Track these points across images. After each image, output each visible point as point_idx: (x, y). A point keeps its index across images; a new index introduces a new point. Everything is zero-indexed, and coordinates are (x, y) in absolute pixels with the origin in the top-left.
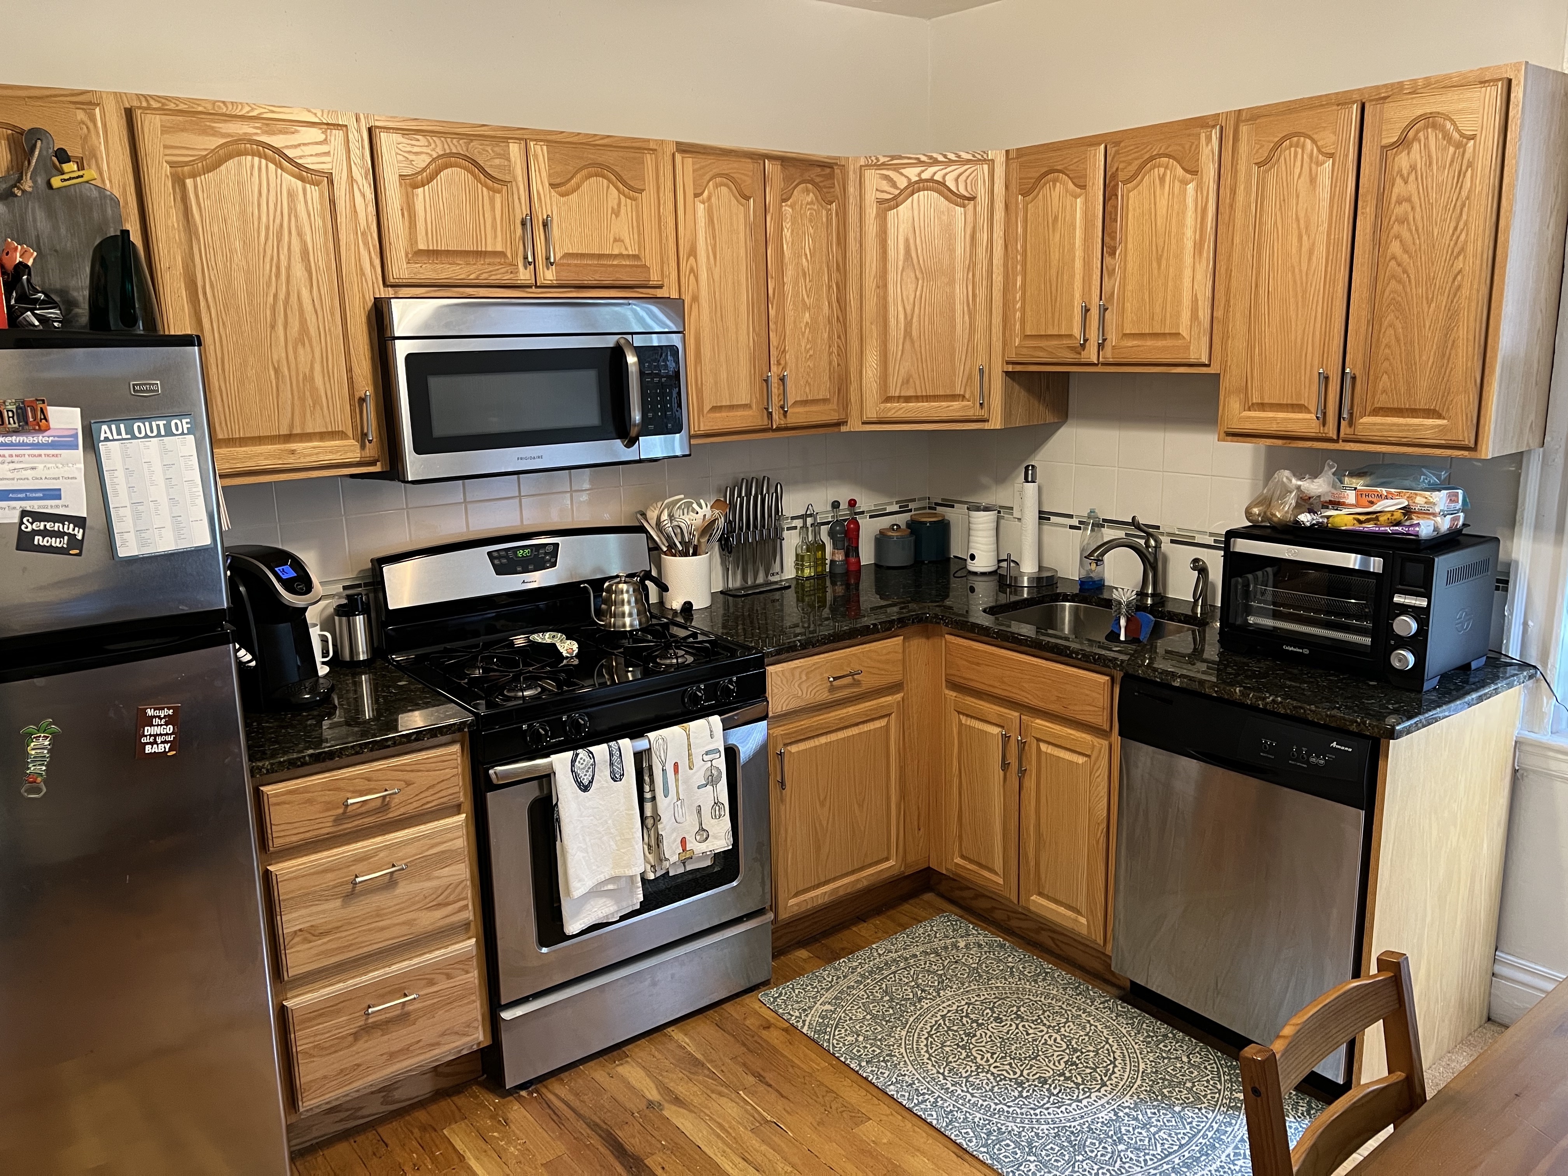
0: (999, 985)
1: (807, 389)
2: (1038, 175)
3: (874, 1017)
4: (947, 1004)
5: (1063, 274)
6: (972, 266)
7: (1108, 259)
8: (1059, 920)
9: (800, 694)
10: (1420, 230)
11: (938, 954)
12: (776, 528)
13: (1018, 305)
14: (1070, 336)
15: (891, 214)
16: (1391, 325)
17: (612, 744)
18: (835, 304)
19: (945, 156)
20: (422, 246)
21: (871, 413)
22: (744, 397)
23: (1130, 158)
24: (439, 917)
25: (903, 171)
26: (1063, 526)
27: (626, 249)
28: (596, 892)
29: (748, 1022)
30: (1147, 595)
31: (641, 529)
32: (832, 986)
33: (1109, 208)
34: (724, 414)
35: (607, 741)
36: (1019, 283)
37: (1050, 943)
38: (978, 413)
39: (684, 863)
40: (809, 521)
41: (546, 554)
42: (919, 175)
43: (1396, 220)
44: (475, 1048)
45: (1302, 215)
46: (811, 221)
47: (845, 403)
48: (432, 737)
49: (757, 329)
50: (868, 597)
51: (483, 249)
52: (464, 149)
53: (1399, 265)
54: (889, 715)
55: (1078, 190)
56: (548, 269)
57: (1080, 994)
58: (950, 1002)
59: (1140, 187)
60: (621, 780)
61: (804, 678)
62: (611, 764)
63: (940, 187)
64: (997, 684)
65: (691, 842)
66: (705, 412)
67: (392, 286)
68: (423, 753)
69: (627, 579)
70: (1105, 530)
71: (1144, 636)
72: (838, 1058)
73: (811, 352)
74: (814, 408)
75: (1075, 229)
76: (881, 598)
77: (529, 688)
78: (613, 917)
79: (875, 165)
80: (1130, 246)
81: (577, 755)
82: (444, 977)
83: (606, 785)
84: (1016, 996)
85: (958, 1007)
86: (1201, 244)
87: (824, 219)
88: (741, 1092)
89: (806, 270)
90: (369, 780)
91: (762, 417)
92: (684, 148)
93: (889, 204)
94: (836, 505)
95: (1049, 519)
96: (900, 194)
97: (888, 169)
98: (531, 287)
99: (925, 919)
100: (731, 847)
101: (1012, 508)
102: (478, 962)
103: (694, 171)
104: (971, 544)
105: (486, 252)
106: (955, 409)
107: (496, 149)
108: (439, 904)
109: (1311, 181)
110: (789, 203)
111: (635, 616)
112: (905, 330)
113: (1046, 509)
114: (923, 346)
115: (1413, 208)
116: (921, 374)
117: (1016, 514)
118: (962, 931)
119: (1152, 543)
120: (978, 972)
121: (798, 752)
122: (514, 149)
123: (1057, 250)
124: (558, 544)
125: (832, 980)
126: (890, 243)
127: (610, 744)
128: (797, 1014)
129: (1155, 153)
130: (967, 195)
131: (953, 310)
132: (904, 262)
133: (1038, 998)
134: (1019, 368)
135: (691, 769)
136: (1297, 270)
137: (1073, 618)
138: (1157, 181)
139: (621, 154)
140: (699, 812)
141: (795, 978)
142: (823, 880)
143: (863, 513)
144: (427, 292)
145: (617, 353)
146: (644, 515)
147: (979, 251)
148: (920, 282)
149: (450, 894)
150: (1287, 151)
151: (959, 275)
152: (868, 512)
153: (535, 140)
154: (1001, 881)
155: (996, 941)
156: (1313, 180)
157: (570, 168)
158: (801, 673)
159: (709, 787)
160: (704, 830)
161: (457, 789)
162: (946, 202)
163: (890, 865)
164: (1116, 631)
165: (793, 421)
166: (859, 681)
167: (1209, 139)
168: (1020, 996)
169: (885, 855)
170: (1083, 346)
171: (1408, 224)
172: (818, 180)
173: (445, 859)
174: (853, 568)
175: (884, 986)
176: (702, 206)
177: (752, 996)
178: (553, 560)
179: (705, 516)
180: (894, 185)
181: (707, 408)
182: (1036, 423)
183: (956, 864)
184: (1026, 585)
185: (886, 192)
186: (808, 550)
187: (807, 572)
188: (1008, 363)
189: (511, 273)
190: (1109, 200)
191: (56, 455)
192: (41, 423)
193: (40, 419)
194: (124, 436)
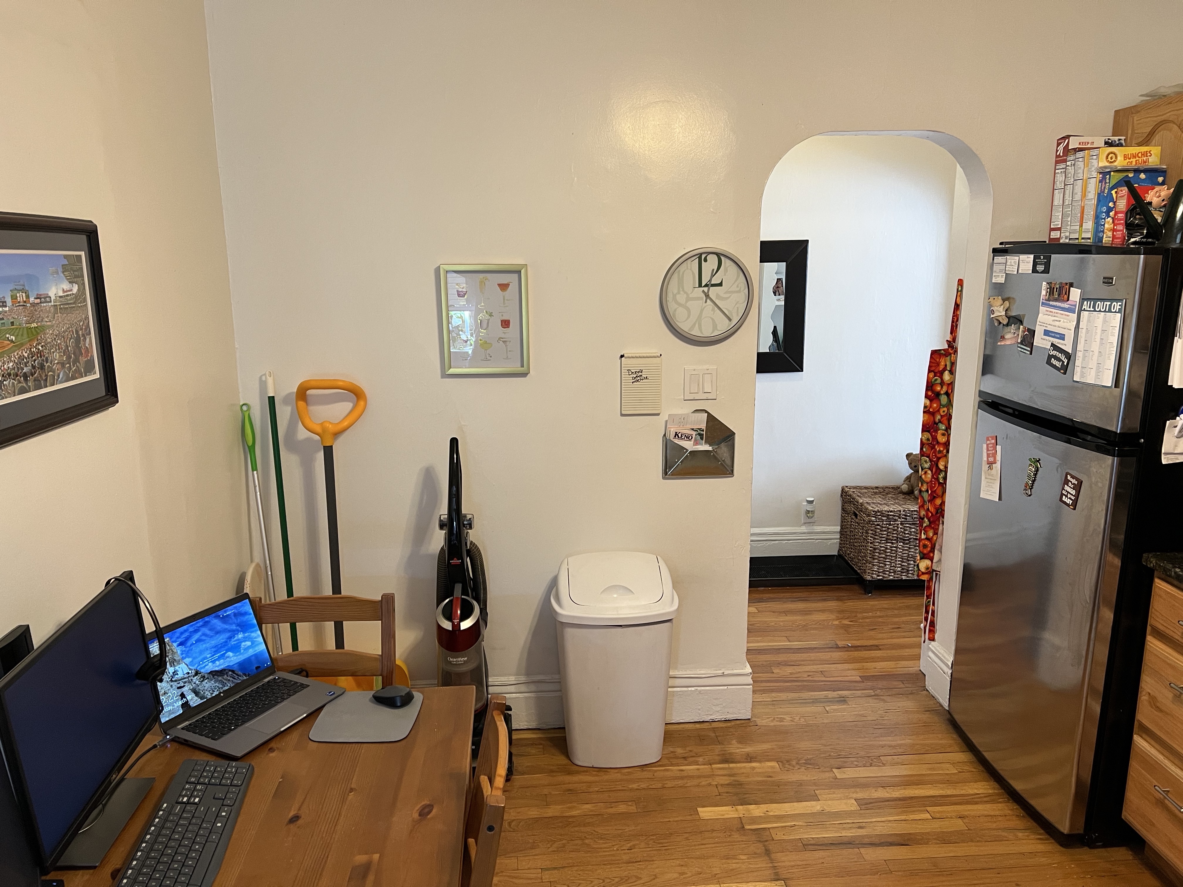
191: (1068, 316)
192: (1066, 297)
193: (1066, 294)
194: (1092, 309)
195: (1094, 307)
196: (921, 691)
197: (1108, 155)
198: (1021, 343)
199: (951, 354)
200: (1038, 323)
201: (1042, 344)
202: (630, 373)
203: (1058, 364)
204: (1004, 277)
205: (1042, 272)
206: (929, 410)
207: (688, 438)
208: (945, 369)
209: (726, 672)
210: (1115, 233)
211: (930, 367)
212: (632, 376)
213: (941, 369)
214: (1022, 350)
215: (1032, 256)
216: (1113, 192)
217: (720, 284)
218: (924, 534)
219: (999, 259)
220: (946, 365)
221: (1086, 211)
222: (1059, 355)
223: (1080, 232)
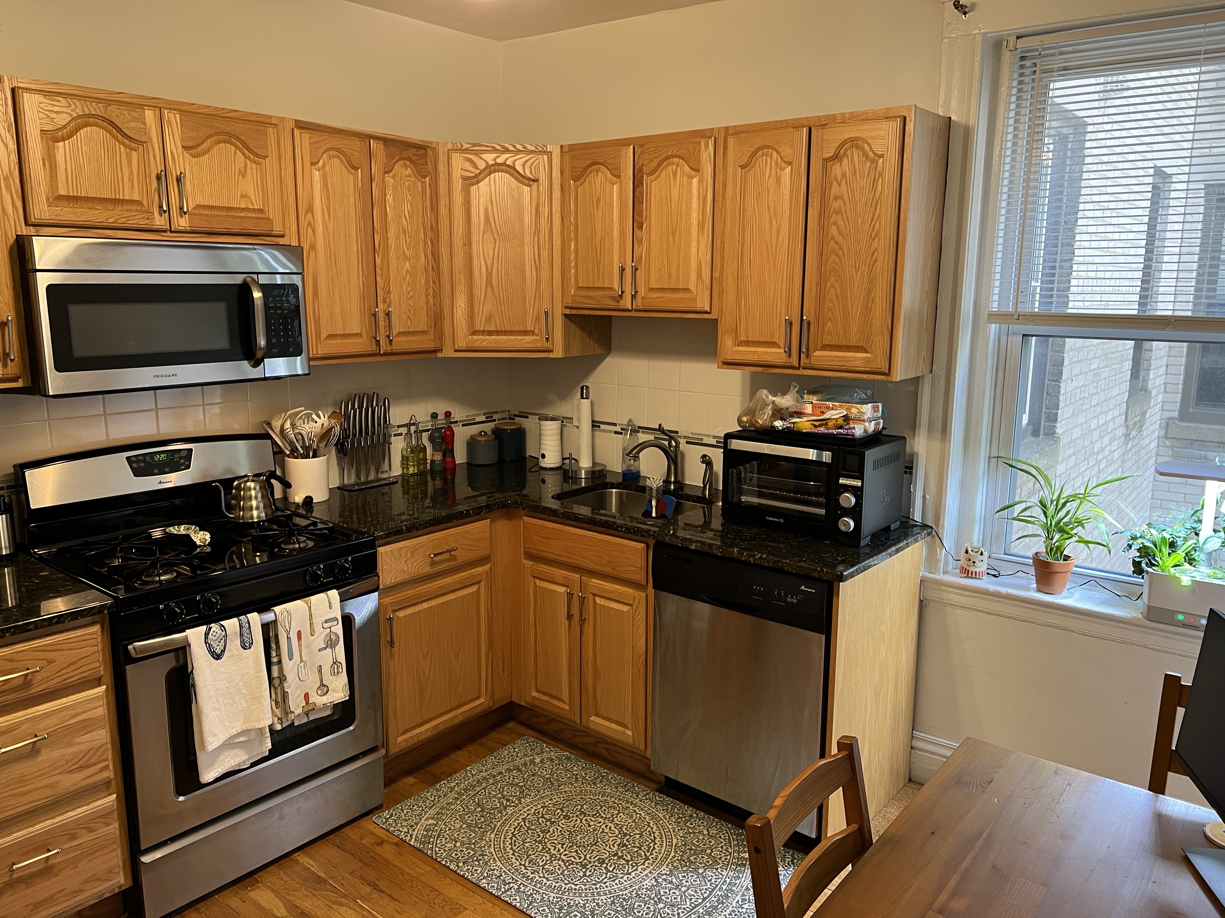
0: (567, 789)
1: (409, 323)
2: (584, 166)
3: (469, 826)
4: (527, 809)
5: (605, 241)
6: (537, 232)
7: (637, 232)
8: (611, 734)
9: (406, 568)
10: (850, 219)
11: (519, 770)
12: (385, 435)
13: (573, 264)
14: (611, 289)
15: (473, 188)
16: (832, 286)
17: (242, 618)
18: (430, 257)
19: (514, 147)
20: (62, 192)
21: (461, 343)
22: (355, 329)
23: (652, 156)
24: (81, 778)
25: (482, 156)
26: (610, 431)
27: (252, 204)
28: (229, 744)
29: (364, 841)
30: (670, 482)
31: (267, 436)
32: (434, 804)
33: (637, 193)
34: (339, 341)
35: (237, 616)
36: (573, 247)
37: (605, 752)
38: (544, 345)
39: (307, 714)
40: (413, 428)
41: (181, 458)
42: (495, 159)
43: (834, 211)
44: (117, 890)
45: (772, 205)
46: (409, 190)
47: (440, 334)
48: (72, 620)
49: (366, 274)
50: (462, 489)
51: (121, 198)
52: (103, 111)
53: (837, 243)
54: (480, 582)
55: (615, 179)
56: (182, 217)
57: (628, 790)
58: (529, 807)
59: (659, 179)
60: (250, 648)
61: (409, 555)
62: (241, 635)
63: (511, 170)
64: (562, 553)
65: (313, 696)
66: (322, 339)
67: (34, 225)
68: (64, 634)
69: (255, 478)
70: (640, 435)
71: (669, 513)
72: (440, 862)
73: (411, 293)
74: (415, 338)
75: (613, 208)
76: (472, 490)
77: (165, 573)
78: (245, 764)
79: (460, 149)
80: (653, 222)
81: (210, 628)
82: (85, 831)
83: (236, 653)
84: (580, 796)
85: (535, 810)
86: (703, 223)
87: (420, 189)
88: (358, 901)
89: (406, 228)
90: (11, 661)
91: (372, 345)
92: (301, 125)
93: (471, 181)
94: (434, 416)
95: (599, 427)
96: (480, 174)
97: (470, 154)
98: (166, 232)
99: (509, 744)
100: (348, 698)
101: (572, 419)
102: (118, 814)
103: (310, 144)
104: (542, 446)
105: (123, 200)
106: (527, 341)
107: (133, 114)
108: (81, 767)
109: (777, 181)
110: (391, 174)
111: (262, 509)
112: (487, 279)
113: (597, 419)
114: (501, 292)
115: (844, 204)
116: (500, 314)
117: (575, 423)
118: (538, 750)
119: (673, 443)
120: (550, 781)
121: (406, 616)
122: (150, 115)
123: (600, 224)
124: (191, 450)
125: (435, 799)
126: (474, 211)
127: (240, 618)
128: (406, 830)
129: (669, 154)
130: (532, 177)
131: (524, 266)
132: (484, 228)
133: (597, 797)
134: (574, 312)
135: (312, 635)
136: (769, 244)
137: (618, 501)
138: (671, 175)
139: (246, 126)
140: (320, 671)
141: (403, 801)
142: (426, 719)
143: (456, 422)
144: (67, 232)
145: (244, 289)
146: (269, 424)
147: (542, 220)
148: (497, 242)
149: (91, 758)
150: (761, 159)
151: (527, 239)
152: (461, 421)
153: (169, 109)
154: (567, 707)
155: (564, 755)
156: (778, 180)
157: (201, 134)
158: (406, 553)
159: (329, 650)
160: (324, 686)
161: (97, 664)
162: (516, 182)
163: (481, 702)
164: (650, 510)
165: (398, 348)
166: (455, 556)
167: (707, 146)
168: (583, 796)
169: (477, 695)
170: (621, 296)
171: (842, 215)
172: (414, 158)
173: (87, 726)
174: (449, 466)
175: (476, 800)
176: (318, 173)
177: (368, 819)
178: (187, 463)
179: (323, 424)
180: (475, 166)
181: (324, 335)
182: (588, 354)
183: (533, 697)
184: (583, 477)
185: (469, 171)
186: (412, 452)
187: (411, 470)
188: (566, 308)
189: (148, 219)
190: (637, 187)
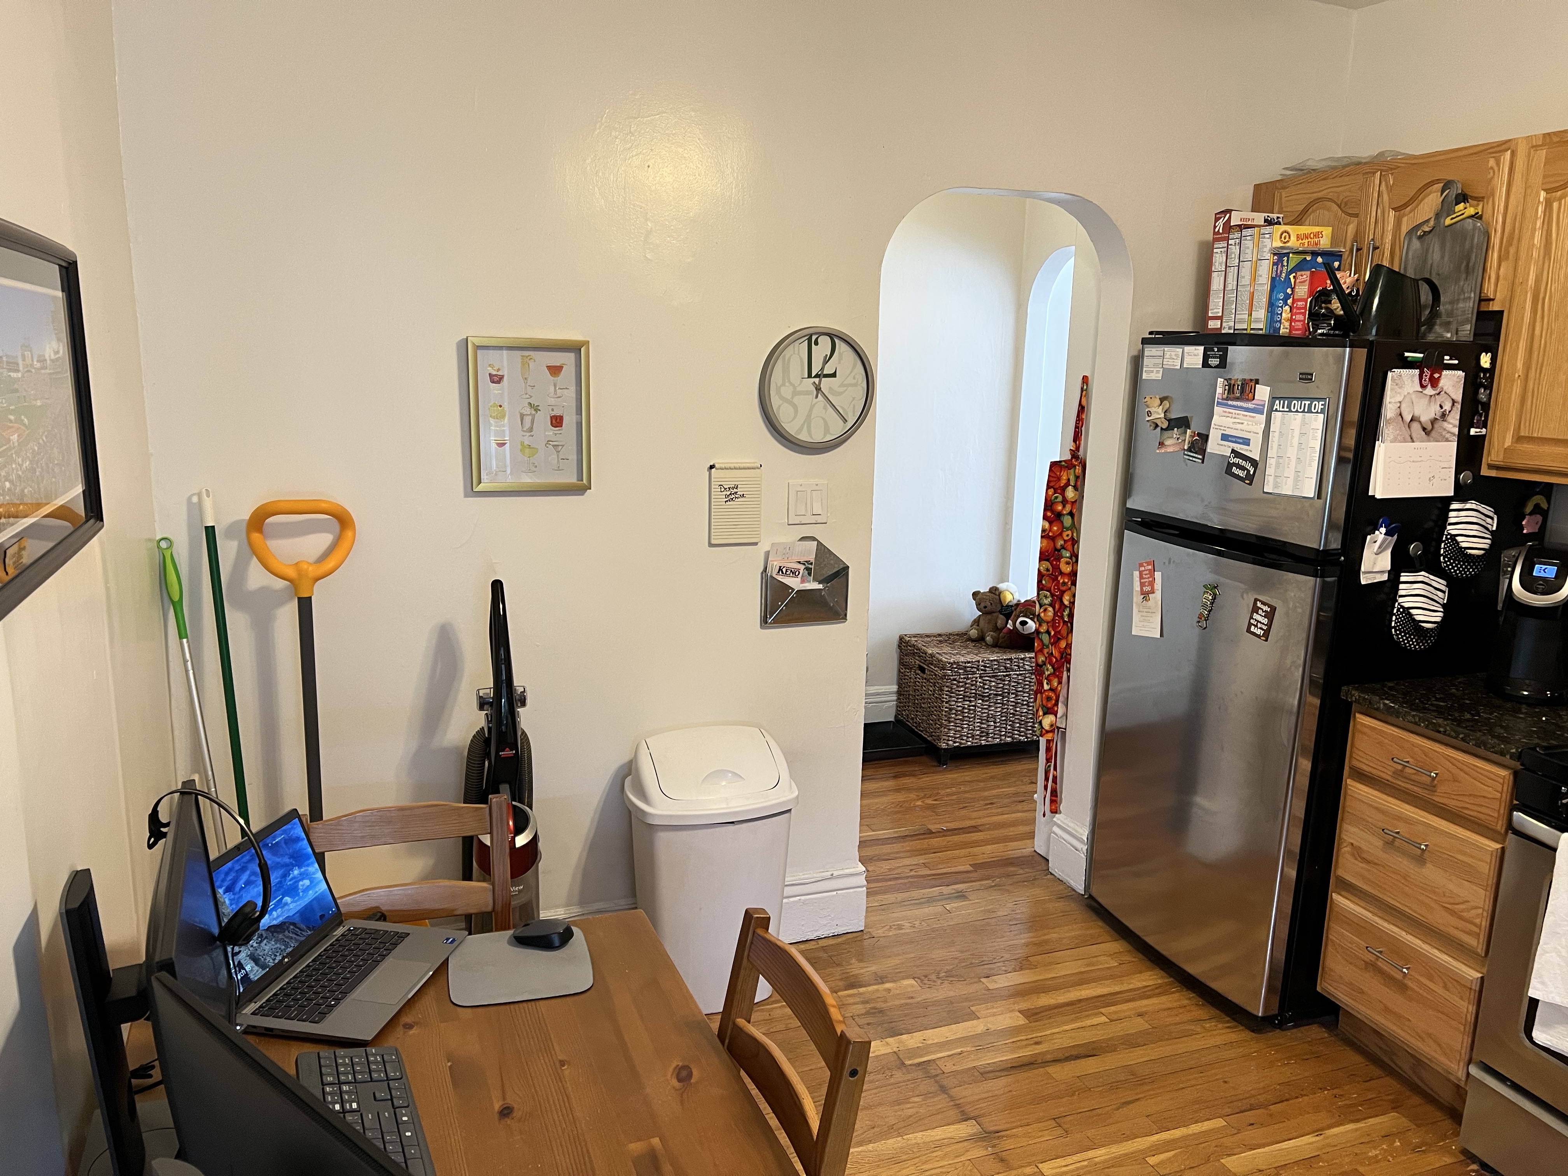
24: (1451, 924)
82: (1442, 983)
108: (1453, 912)
149: (1465, 911)
173: (1469, 873)
191: (1253, 417)
192: (1251, 395)
193: (1251, 392)
194: (1286, 409)
195: (1289, 407)
196: (1046, 876)
197: (1282, 234)
198: (1189, 450)
199: (1075, 466)
200: (1212, 426)
201: (1219, 451)
202: (723, 490)
203: (1242, 474)
204: (1161, 372)
205: (1216, 367)
206: (1048, 534)
207: (794, 573)
208: (1068, 484)
209: (836, 873)
210: (1293, 324)
211: (1049, 482)
212: (724, 493)
213: (1062, 485)
214: (1191, 458)
215: (1202, 348)
216: (1291, 277)
217: (834, 375)
218: (1047, 684)
219: (1151, 351)
220: (1069, 480)
221: (1256, 297)
222: (1243, 463)
223: (1250, 322)
